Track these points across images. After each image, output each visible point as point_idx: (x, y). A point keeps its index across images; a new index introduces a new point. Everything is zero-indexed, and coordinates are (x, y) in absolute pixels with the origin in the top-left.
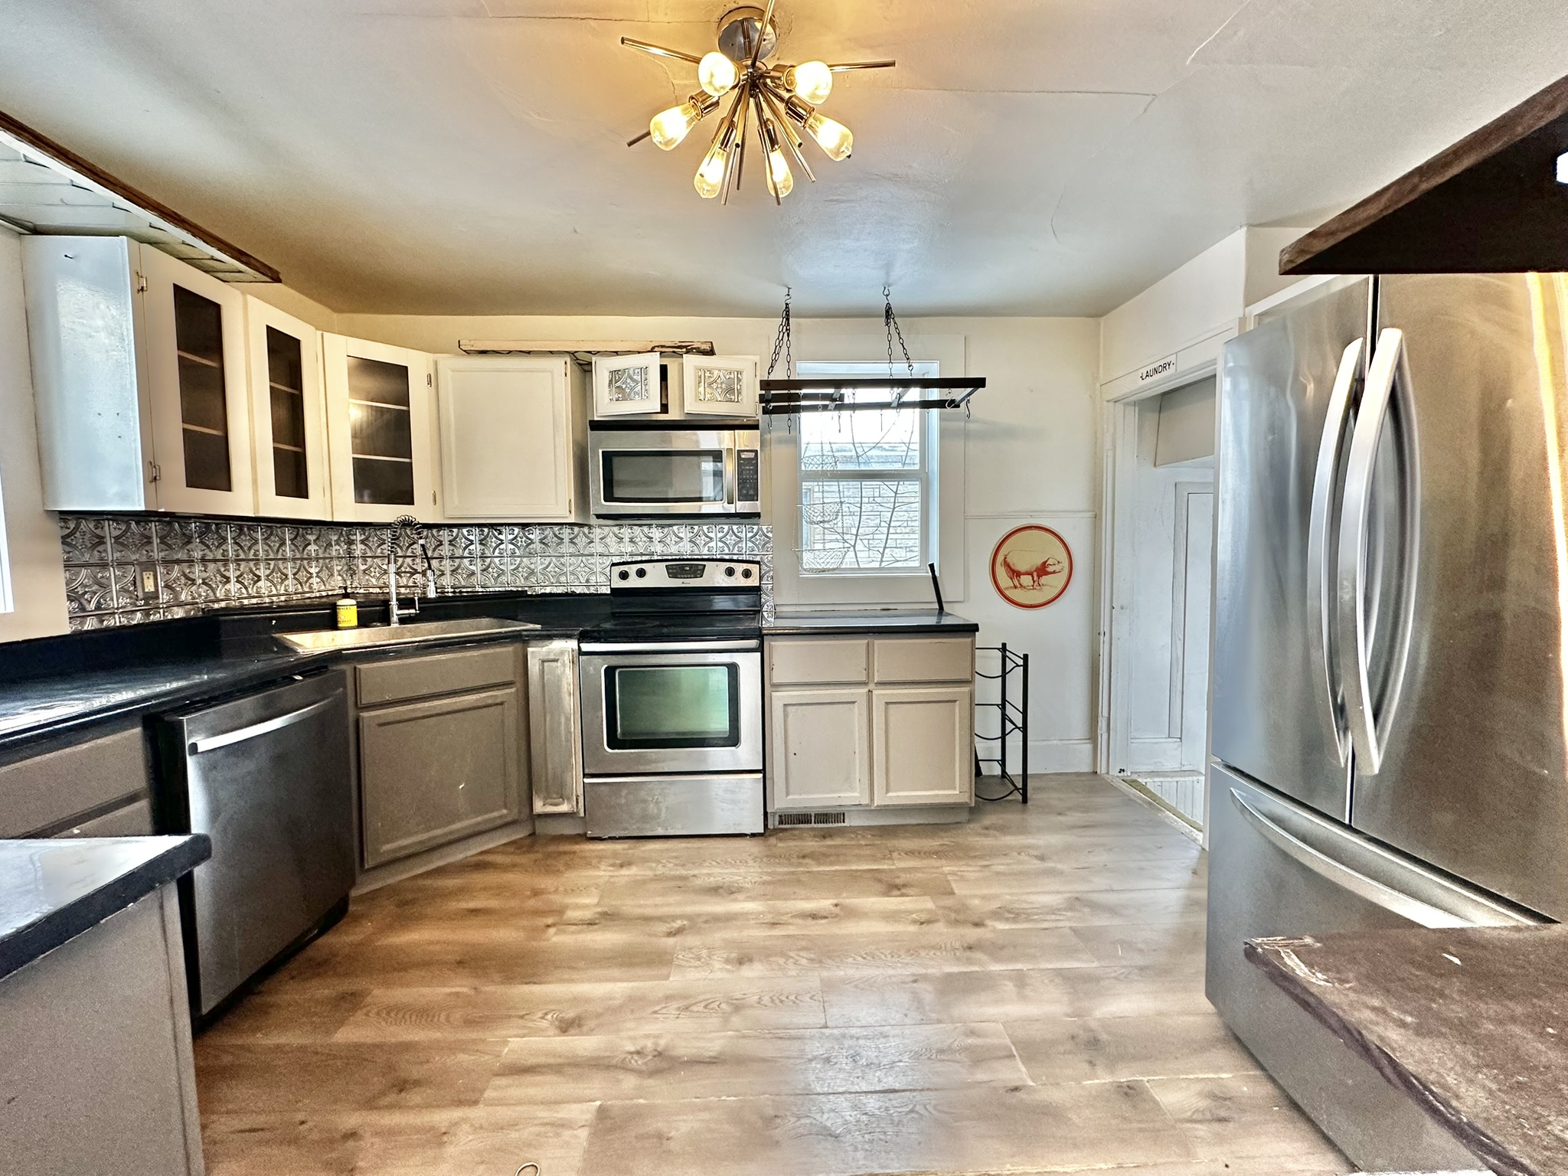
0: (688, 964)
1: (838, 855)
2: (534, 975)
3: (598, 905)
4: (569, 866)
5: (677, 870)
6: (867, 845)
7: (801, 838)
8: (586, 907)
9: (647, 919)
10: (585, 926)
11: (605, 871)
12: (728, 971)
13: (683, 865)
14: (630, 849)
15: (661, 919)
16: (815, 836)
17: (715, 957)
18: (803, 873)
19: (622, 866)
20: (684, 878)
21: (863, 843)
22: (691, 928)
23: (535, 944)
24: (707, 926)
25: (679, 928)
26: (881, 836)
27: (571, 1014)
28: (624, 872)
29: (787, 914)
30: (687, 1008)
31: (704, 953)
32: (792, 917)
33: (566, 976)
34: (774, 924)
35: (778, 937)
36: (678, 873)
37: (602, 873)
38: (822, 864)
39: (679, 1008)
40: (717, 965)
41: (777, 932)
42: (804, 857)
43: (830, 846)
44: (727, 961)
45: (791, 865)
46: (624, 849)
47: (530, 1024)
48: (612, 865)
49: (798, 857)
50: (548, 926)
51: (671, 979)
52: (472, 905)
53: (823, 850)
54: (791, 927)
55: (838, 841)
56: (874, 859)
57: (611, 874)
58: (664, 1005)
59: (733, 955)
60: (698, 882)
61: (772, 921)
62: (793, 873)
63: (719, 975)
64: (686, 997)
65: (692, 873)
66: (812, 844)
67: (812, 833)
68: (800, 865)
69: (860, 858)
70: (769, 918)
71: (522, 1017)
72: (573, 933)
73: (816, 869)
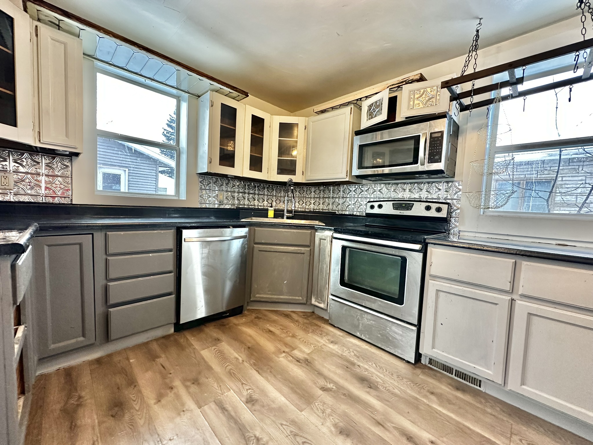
0: (316, 411)
1: (460, 408)
2: (261, 369)
3: (308, 354)
4: (313, 332)
5: (353, 358)
6: (491, 415)
7: (439, 381)
8: (304, 352)
9: (320, 374)
10: (295, 360)
11: (324, 341)
12: (331, 431)
13: (358, 357)
14: (342, 336)
15: (326, 378)
16: (450, 384)
17: (331, 418)
18: (425, 404)
19: (332, 342)
20: (353, 364)
21: (489, 410)
22: (334, 392)
23: (274, 356)
24: (342, 397)
25: (329, 388)
26: (510, 415)
27: (256, 396)
28: (331, 346)
29: (392, 423)
30: (295, 435)
31: (328, 411)
32: (393, 427)
33: (269, 378)
34: (379, 424)
35: (374, 434)
36: (352, 359)
37: (322, 341)
38: (443, 407)
39: (291, 432)
40: (328, 424)
41: (377, 430)
42: (432, 393)
43: (457, 398)
44: (335, 425)
45: (419, 393)
46: (339, 335)
47: (241, 389)
48: (328, 340)
49: (428, 391)
50: (284, 352)
51: (303, 413)
52: (272, 329)
53: (450, 397)
54: (387, 433)
55: (467, 398)
56: (491, 428)
57: (325, 343)
58: (288, 424)
59: (341, 424)
60: (358, 370)
61: (379, 421)
62: (416, 399)
63: (324, 430)
64: (300, 429)
65: (359, 363)
66: (444, 388)
67: (450, 381)
68: (425, 396)
69: (478, 421)
70: (378, 418)
71: (242, 384)
72: (289, 361)
73: (435, 406)
